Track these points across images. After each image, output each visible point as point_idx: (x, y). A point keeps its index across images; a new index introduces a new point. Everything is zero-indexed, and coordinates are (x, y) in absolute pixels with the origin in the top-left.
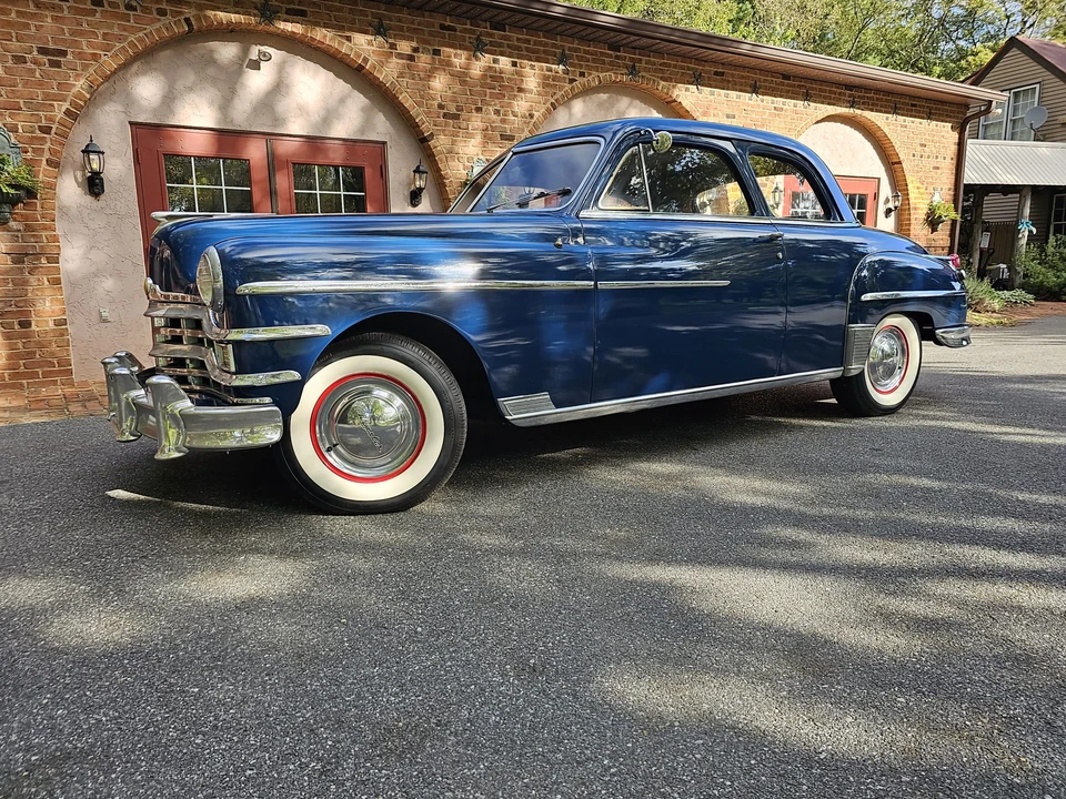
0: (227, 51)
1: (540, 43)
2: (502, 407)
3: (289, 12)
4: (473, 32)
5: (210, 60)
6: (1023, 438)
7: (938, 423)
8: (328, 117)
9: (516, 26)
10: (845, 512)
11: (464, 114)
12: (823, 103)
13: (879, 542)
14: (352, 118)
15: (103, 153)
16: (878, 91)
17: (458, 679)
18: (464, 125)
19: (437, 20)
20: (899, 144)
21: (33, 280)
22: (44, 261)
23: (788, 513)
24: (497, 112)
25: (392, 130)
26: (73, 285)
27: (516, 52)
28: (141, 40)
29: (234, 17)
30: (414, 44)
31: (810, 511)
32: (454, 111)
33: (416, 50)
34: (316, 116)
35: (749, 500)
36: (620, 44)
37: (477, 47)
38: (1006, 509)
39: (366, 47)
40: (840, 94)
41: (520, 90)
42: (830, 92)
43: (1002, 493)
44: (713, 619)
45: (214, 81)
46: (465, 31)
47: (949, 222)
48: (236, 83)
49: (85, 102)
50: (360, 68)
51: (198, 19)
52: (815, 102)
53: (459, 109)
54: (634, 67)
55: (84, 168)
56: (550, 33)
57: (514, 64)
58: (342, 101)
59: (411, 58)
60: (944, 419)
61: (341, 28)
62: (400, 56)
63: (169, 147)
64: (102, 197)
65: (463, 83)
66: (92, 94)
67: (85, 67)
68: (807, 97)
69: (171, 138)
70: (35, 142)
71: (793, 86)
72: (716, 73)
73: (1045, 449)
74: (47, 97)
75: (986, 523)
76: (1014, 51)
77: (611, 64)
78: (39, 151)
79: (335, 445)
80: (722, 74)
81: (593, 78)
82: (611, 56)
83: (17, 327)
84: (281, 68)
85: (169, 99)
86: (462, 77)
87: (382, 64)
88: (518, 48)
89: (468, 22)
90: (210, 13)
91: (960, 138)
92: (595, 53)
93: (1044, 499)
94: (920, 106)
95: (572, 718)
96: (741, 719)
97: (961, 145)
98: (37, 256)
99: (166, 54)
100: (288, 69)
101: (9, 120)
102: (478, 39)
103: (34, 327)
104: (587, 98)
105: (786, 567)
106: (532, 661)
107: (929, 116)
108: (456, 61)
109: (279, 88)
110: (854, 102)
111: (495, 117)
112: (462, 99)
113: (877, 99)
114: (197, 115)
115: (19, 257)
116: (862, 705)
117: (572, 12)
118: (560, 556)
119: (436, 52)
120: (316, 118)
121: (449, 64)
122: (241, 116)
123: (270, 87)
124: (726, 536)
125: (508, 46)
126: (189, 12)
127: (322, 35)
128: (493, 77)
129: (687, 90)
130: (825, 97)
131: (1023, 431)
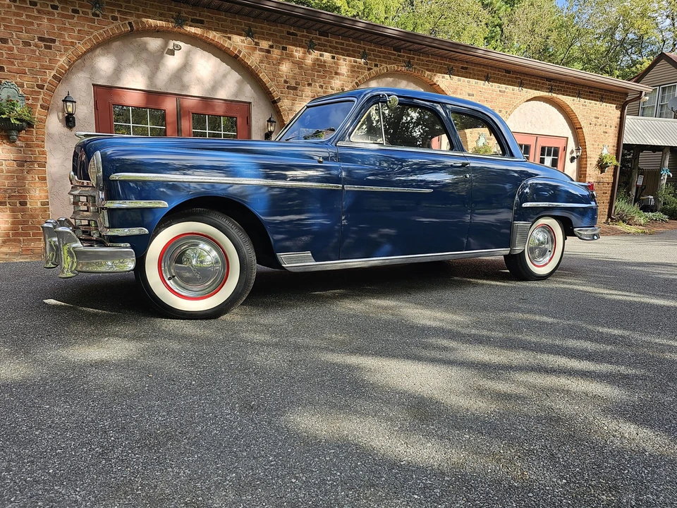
0: (154, 43)
1: (350, 45)
2: (279, 259)
3: (193, 21)
4: (308, 37)
5: (144, 48)
6: (621, 297)
7: (571, 287)
8: (216, 86)
9: (334, 34)
10: (485, 333)
11: (300, 87)
12: (531, 89)
13: (497, 350)
14: (230, 87)
15: (75, 102)
16: (568, 83)
17: (204, 410)
18: (299, 93)
19: (286, 29)
20: (581, 116)
21: (29, 177)
22: (36, 166)
23: (449, 331)
24: (321, 87)
25: (255, 95)
26: (54, 181)
27: (335, 50)
28: (101, 35)
29: (159, 23)
30: (270, 43)
31: (464, 331)
32: (294, 85)
33: (271, 47)
34: (208, 85)
35: (429, 323)
36: (401, 47)
37: (310, 46)
38: (588, 336)
39: (240, 43)
40: (543, 84)
41: (337, 73)
42: (536, 82)
43: (590, 327)
44: (374, 386)
45: (146, 62)
46: (303, 36)
47: (613, 167)
48: (159, 63)
49: (66, 71)
50: (236, 56)
51: (137, 23)
52: (526, 88)
53: (297, 84)
54: (409, 62)
55: (63, 111)
56: (357, 39)
57: (333, 58)
58: (225, 76)
59: (268, 51)
60: (575, 284)
61: (225, 32)
62: (261, 50)
63: (116, 100)
64: (74, 129)
65: (301, 68)
66: (70, 66)
67: (66, 50)
68: (521, 85)
69: (118, 95)
70: (34, 94)
71: (512, 77)
72: (462, 68)
73: (631, 304)
74: (42, 67)
75: (571, 343)
76: (663, 62)
77: (395, 60)
78: (36, 100)
79: (174, 277)
80: (466, 68)
81: (384, 68)
82: (395, 55)
83: (18, 205)
84: (188, 54)
85: (118, 71)
86: (299, 64)
87: (250, 54)
88: (336, 48)
89: (305, 31)
90: (144, 20)
91: (621, 114)
92: (385, 53)
93: (616, 332)
94: (595, 93)
95: (262, 434)
96: (363, 441)
97: (622, 119)
98: (32, 162)
99: (117, 44)
100: (192, 55)
101: (19, 80)
102: (311, 41)
103: (28, 206)
104: (380, 80)
105: (433, 361)
106: (253, 403)
107: (602, 100)
108: (296, 54)
109: (186, 66)
110: (552, 89)
111: (320, 90)
112: (299, 78)
113: (567, 88)
114: (135, 81)
115: (21, 163)
116: (441, 437)
117: (370, 27)
118: (297, 348)
119: (284, 49)
120: (208, 86)
121: (292, 56)
122: (161, 83)
123: (180, 66)
124: (404, 342)
125: (330, 46)
126: (132, 19)
127: (214, 36)
128: (319, 65)
129: (443, 77)
130: (533, 85)
131: (624, 293)
